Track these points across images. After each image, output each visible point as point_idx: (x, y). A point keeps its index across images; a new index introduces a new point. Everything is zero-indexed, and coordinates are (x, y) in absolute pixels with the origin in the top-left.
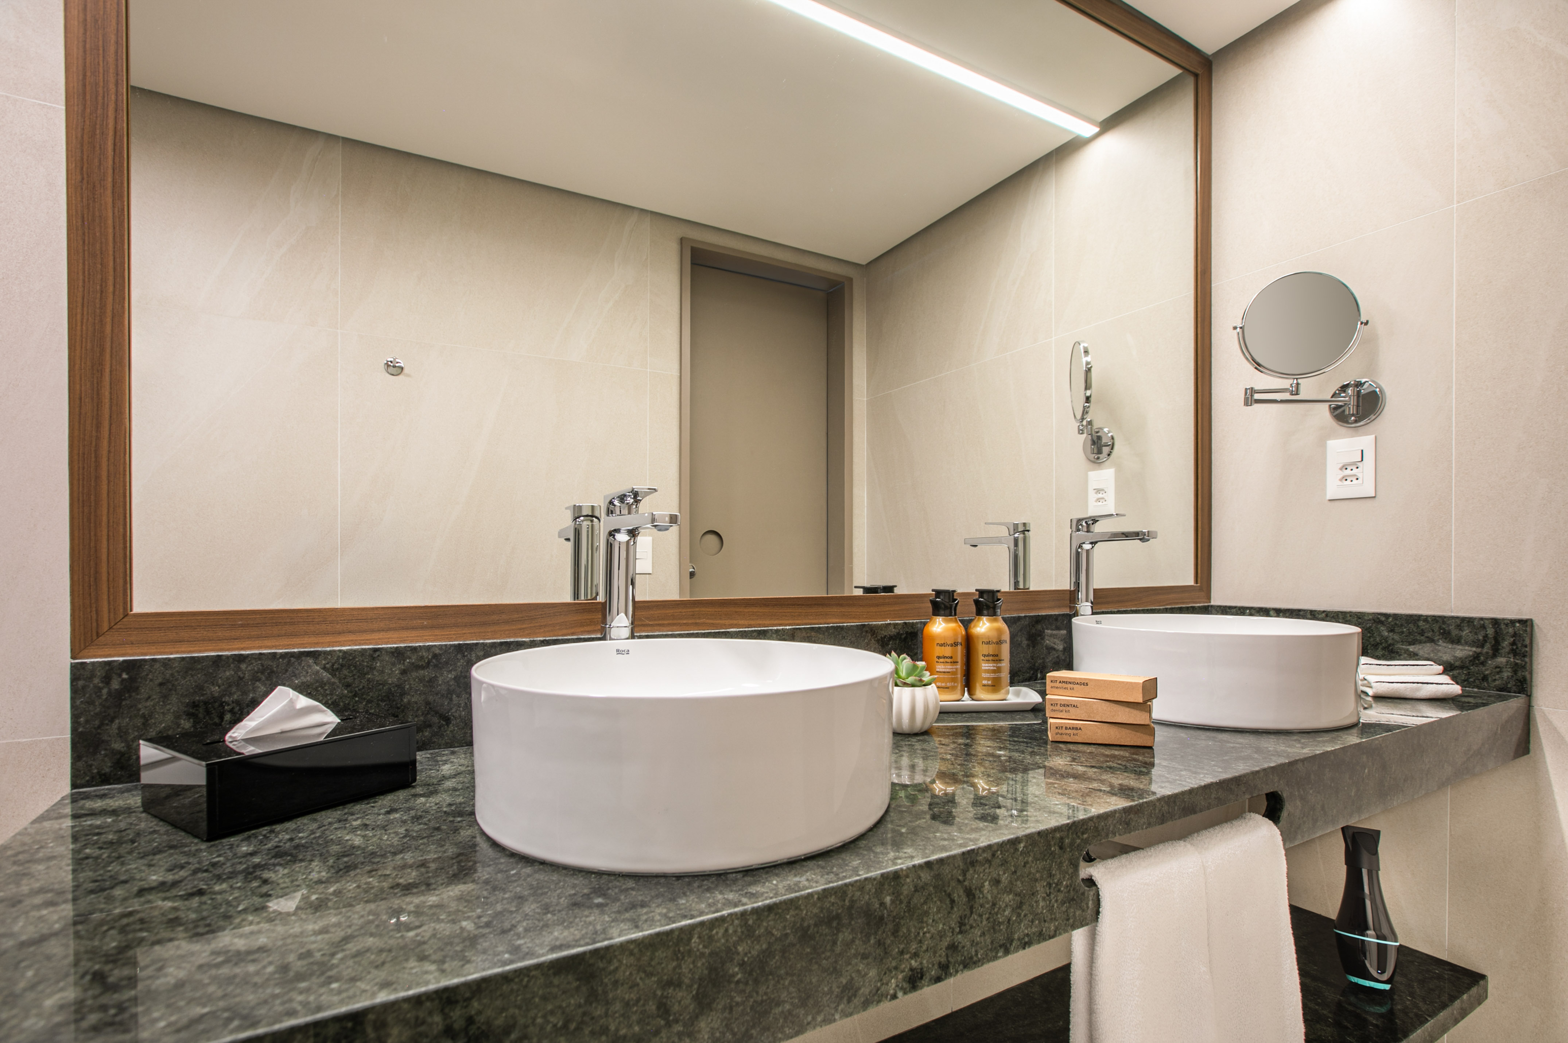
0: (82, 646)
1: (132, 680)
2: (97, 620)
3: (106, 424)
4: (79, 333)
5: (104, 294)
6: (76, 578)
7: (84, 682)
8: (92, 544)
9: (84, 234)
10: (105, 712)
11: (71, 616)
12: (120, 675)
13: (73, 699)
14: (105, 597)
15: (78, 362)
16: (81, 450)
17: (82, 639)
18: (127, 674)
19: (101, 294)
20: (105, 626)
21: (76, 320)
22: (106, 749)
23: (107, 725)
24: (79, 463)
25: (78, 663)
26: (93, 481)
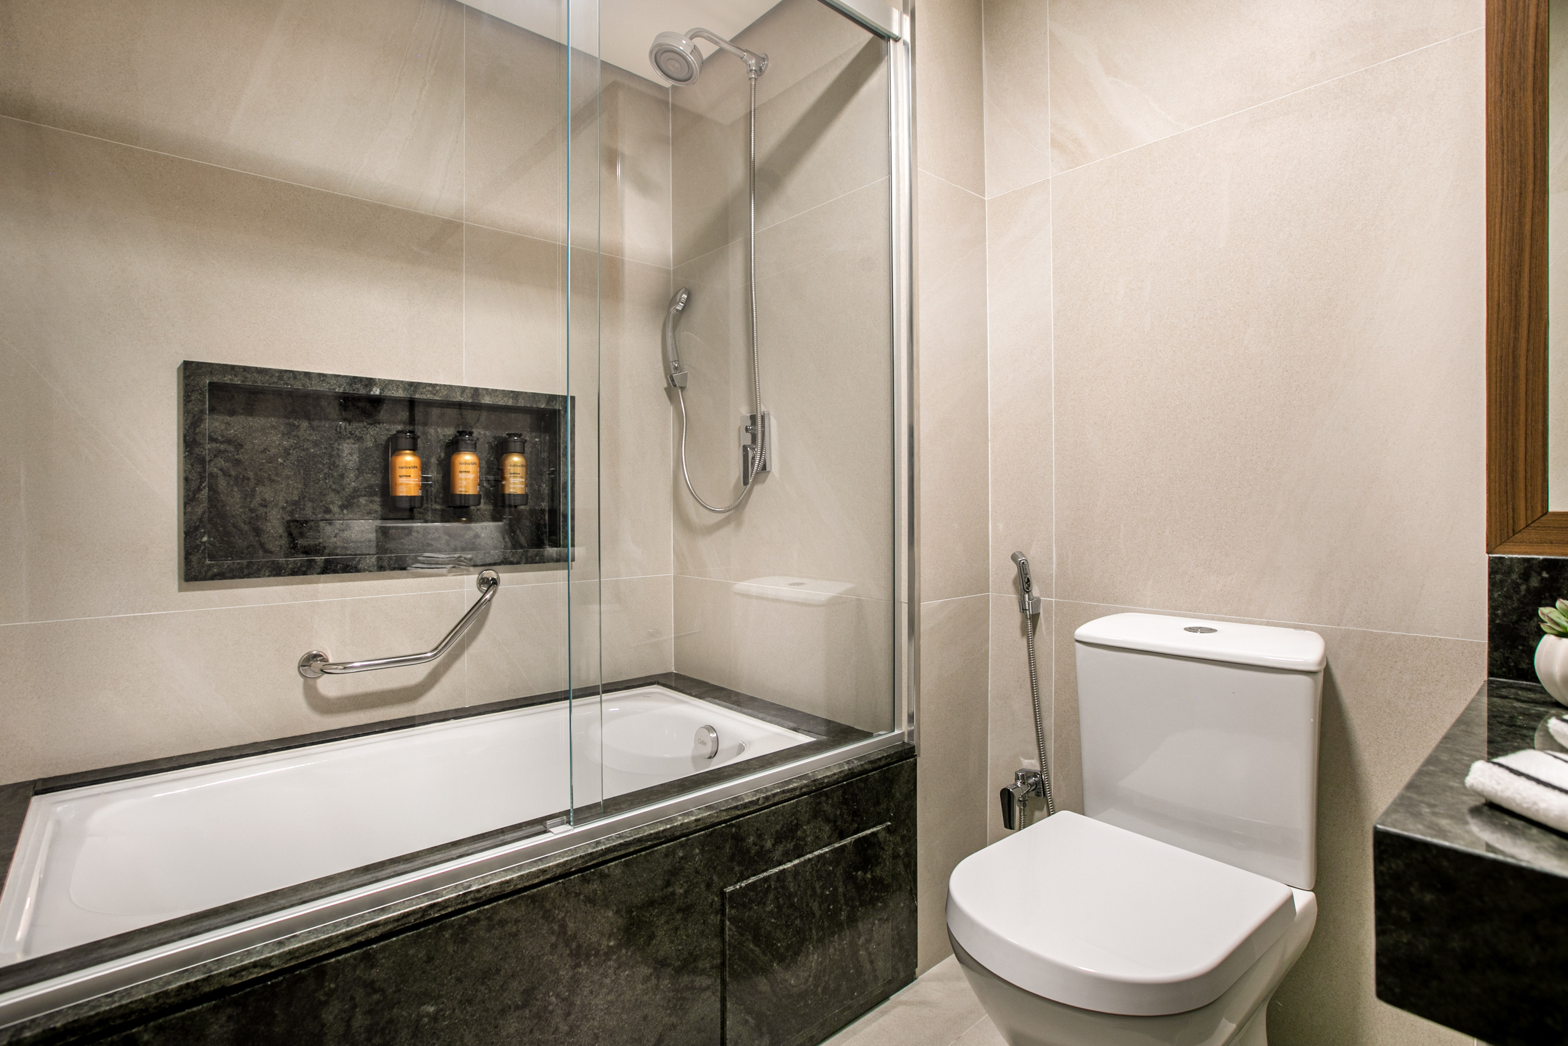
0: (1498, 542)
1: (1553, 579)
2: (1513, 518)
3: (1524, 323)
4: (1497, 241)
5: (1523, 195)
6: (1492, 476)
7: (1502, 576)
8: (1509, 444)
9: (1503, 145)
10: (1523, 608)
11: (1487, 512)
12: (1540, 574)
13: (1491, 591)
14: (1522, 495)
15: (1496, 269)
16: (1499, 353)
17: (1498, 535)
18: (1547, 573)
19: (1520, 196)
20: (1522, 523)
21: (1494, 231)
22: (1523, 645)
23: (1525, 621)
24: (1496, 367)
25: (1496, 557)
26: (1510, 382)
